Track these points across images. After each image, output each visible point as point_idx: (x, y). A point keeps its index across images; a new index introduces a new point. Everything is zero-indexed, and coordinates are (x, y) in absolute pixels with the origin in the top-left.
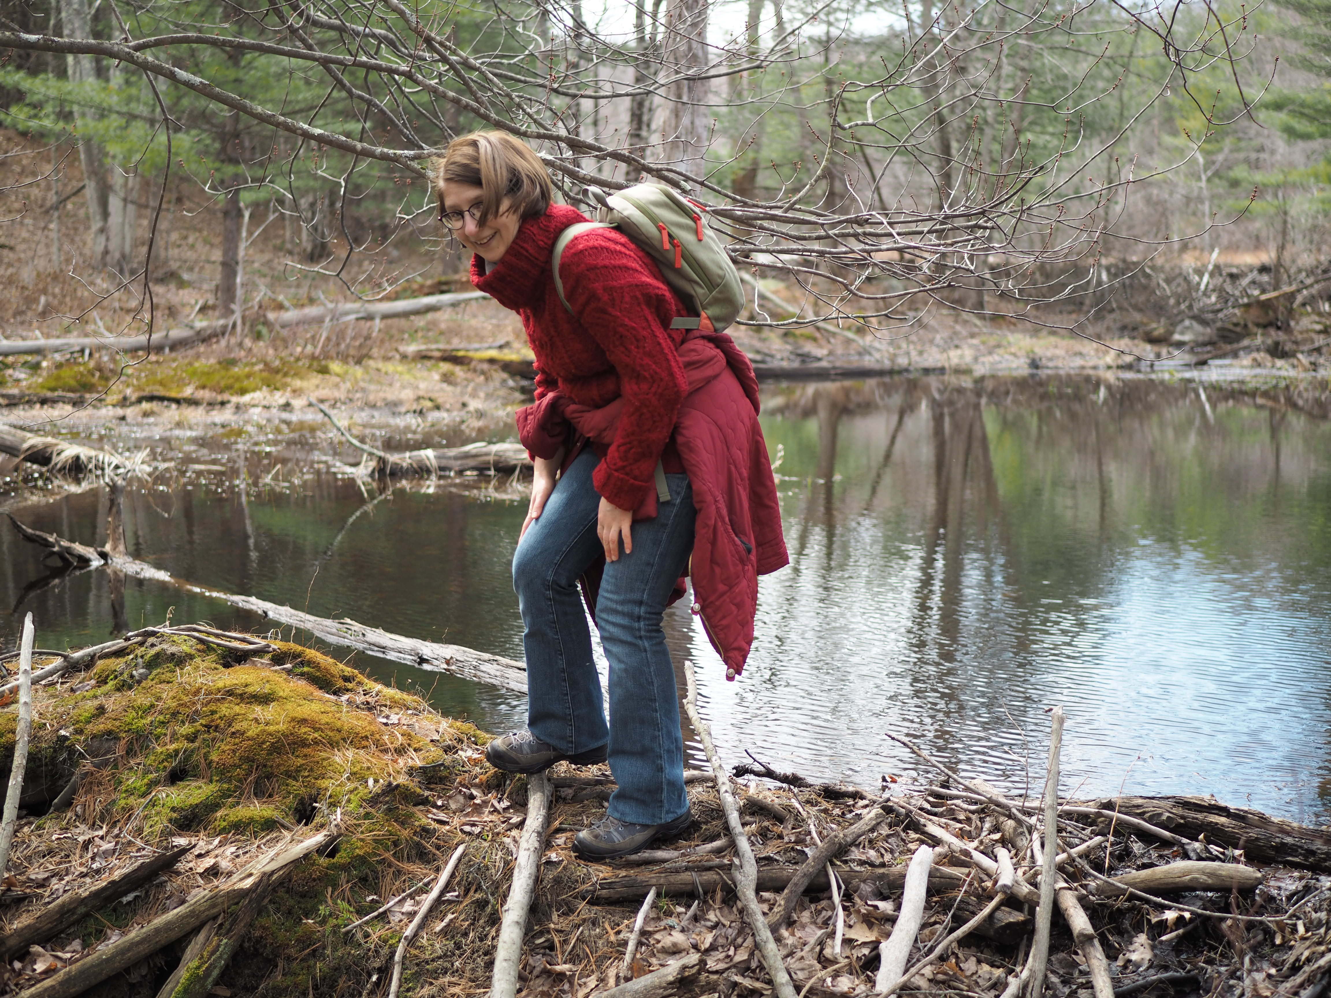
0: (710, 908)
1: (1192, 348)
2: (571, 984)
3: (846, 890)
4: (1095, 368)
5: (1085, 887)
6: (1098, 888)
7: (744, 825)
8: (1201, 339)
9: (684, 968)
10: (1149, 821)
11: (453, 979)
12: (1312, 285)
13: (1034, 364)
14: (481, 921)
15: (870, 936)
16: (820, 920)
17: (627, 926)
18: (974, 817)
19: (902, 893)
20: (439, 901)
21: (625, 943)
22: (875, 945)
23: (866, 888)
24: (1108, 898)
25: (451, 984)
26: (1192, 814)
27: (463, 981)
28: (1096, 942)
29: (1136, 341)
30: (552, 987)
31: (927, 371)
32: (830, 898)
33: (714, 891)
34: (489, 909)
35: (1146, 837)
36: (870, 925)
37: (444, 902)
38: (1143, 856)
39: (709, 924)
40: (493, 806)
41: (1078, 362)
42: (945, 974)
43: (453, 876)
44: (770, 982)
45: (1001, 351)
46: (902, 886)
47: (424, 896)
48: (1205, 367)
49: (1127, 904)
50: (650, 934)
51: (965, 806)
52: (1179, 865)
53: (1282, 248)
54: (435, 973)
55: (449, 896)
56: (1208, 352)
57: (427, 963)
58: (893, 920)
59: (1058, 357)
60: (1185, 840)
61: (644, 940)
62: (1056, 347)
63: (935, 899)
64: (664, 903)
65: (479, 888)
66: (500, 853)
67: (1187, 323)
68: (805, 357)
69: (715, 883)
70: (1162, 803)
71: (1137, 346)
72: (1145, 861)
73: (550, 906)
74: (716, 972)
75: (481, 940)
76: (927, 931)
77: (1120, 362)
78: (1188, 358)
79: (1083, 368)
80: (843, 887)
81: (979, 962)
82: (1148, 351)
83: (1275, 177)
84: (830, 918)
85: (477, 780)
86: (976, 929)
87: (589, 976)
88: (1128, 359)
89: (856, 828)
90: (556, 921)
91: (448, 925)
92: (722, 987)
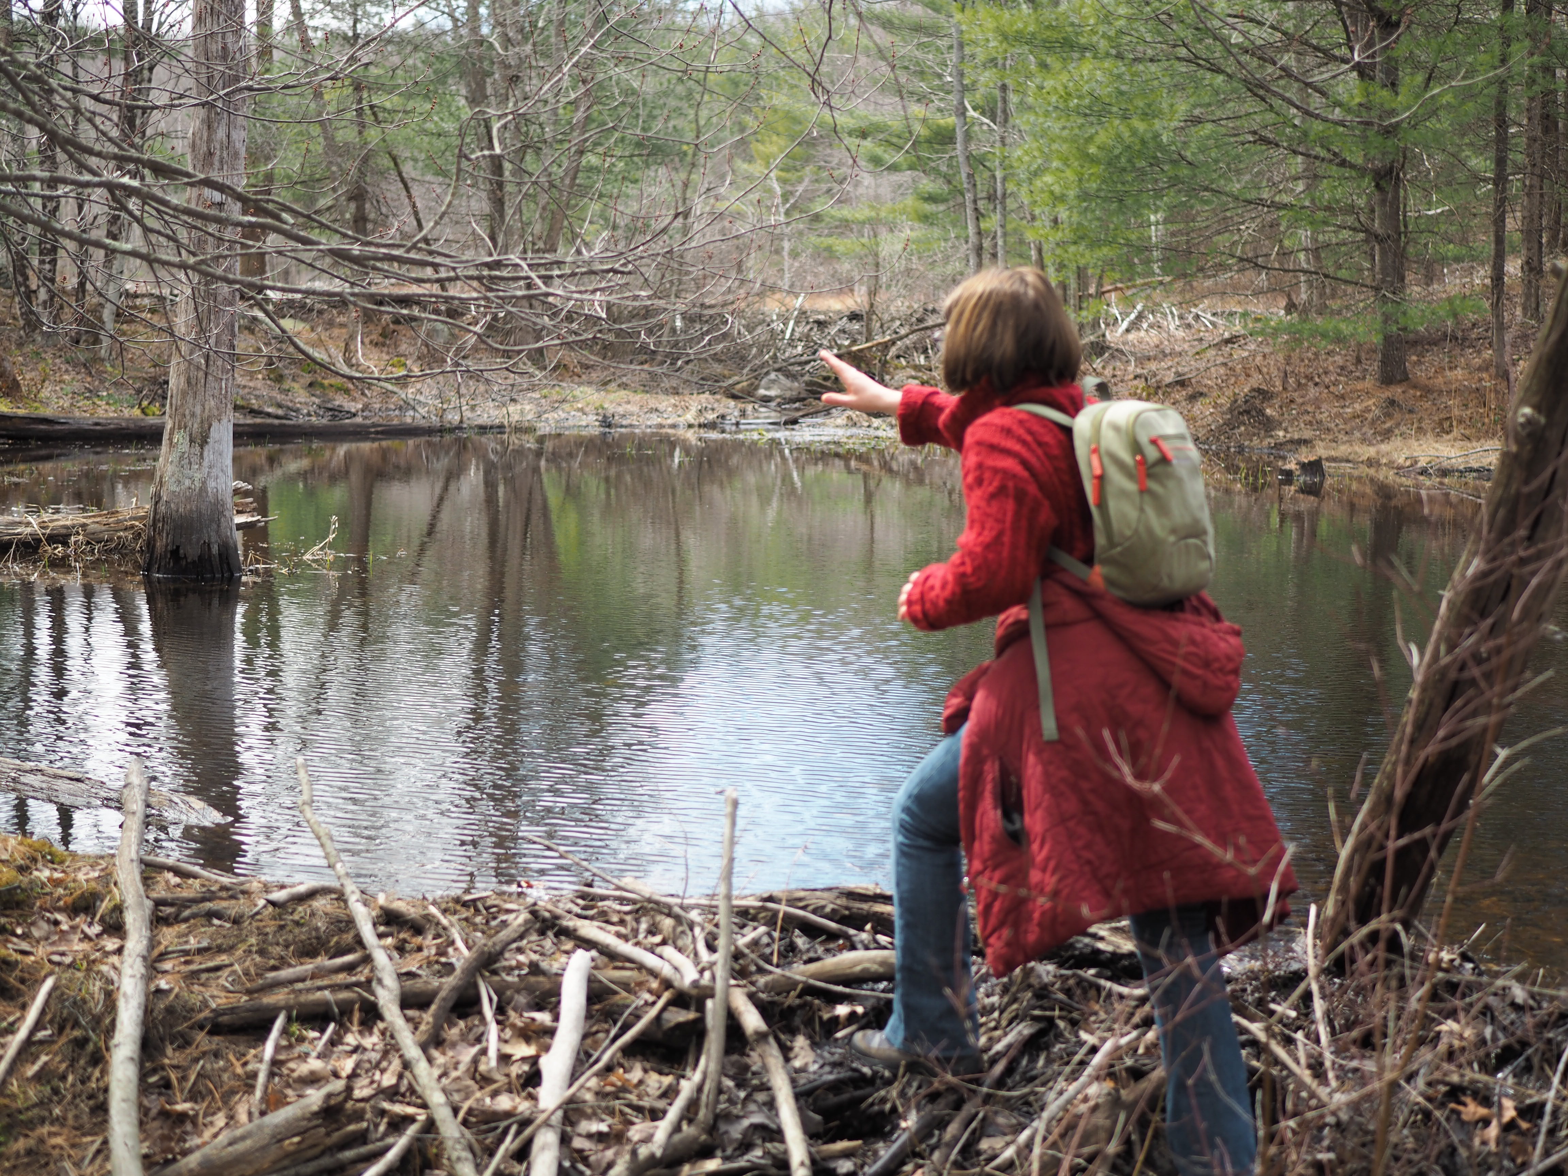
0: (347, 1030)
1: (779, 405)
2: (195, 1124)
3: (499, 1002)
4: (674, 426)
5: (753, 983)
6: (766, 985)
7: (380, 936)
8: (788, 394)
9: (329, 1096)
10: (814, 912)
11: (53, 1129)
12: (907, 336)
13: (606, 422)
14: (82, 1062)
15: (529, 1050)
16: (471, 1037)
17: (255, 1056)
18: (628, 918)
19: (559, 1002)
20: (28, 1042)
21: (254, 1075)
22: (534, 1061)
23: (522, 999)
24: (778, 994)
25: (51, 1134)
26: (857, 905)
27: (65, 1131)
28: (771, 1040)
29: (718, 397)
30: (172, 1129)
31: (483, 429)
32: (480, 1013)
33: (351, 1012)
34: (90, 1047)
35: (811, 930)
36: (528, 1040)
37: (34, 1043)
38: (808, 950)
39: (348, 1048)
40: (83, 932)
41: (655, 420)
42: (613, 1085)
43: (43, 1012)
44: (424, 1106)
45: (566, 406)
46: (559, 995)
47: (9, 1038)
48: (796, 427)
49: (798, 1001)
50: (282, 1063)
51: (618, 907)
52: (847, 957)
53: (873, 293)
54: (31, 1124)
55: (41, 1035)
56: (797, 409)
57: (20, 1112)
58: (551, 1032)
59: (632, 414)
60: (852, 932)
61: (276, 1070)
62: (628, 402)
63: (597, 1007)
64: (295, 1028)
65: (76, 1024)
66: (98, 983)
67: (773, 376)
68: (336, 412)
69: (351, 1003)
70: (826, 895)
71: (718, 401)
72: (812, 955)
73: (162, 1040)
74: (362, 1100)
75: (83, 1082)
76: (589, 1041)
77: (702, 420)
78: (774, 417)
79: (661, 426)
80: (495, 998)
81: (645, 1071)
82: (731, 407)
83: (862, 213)
84: (482, 1034)
85: (61, 903)
86: (643, 1033)
87: (214, 1114)
88: (711, 416)
89: (504, 935)
90: (171, 1056)
91: (42, 1068)
92: (368, 1115)
